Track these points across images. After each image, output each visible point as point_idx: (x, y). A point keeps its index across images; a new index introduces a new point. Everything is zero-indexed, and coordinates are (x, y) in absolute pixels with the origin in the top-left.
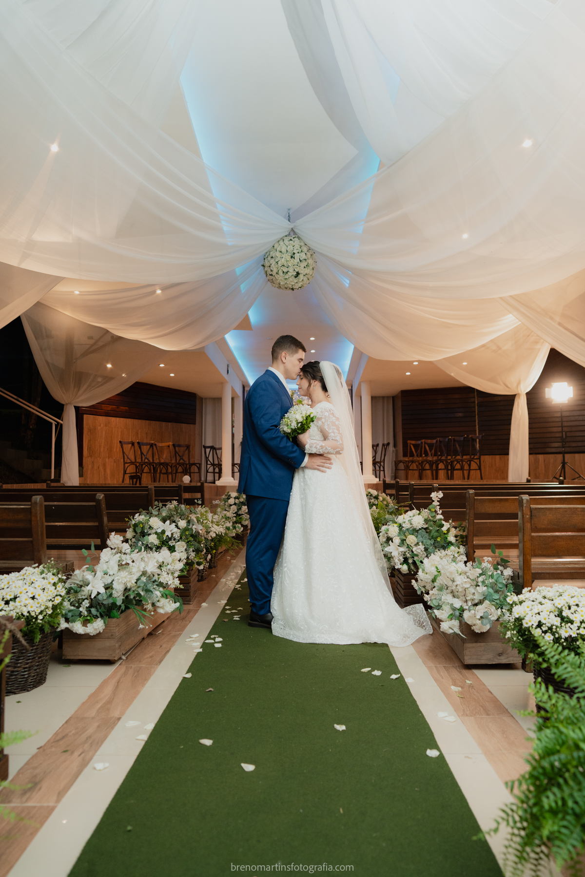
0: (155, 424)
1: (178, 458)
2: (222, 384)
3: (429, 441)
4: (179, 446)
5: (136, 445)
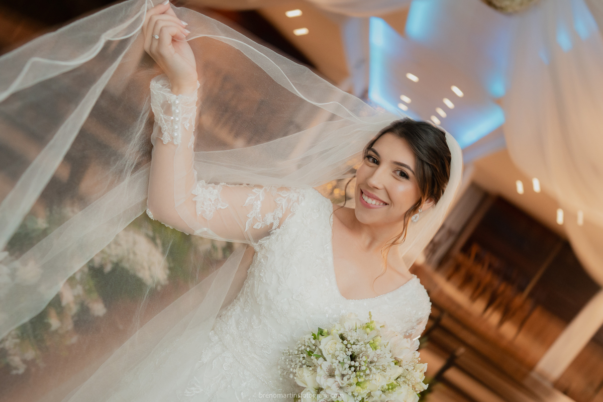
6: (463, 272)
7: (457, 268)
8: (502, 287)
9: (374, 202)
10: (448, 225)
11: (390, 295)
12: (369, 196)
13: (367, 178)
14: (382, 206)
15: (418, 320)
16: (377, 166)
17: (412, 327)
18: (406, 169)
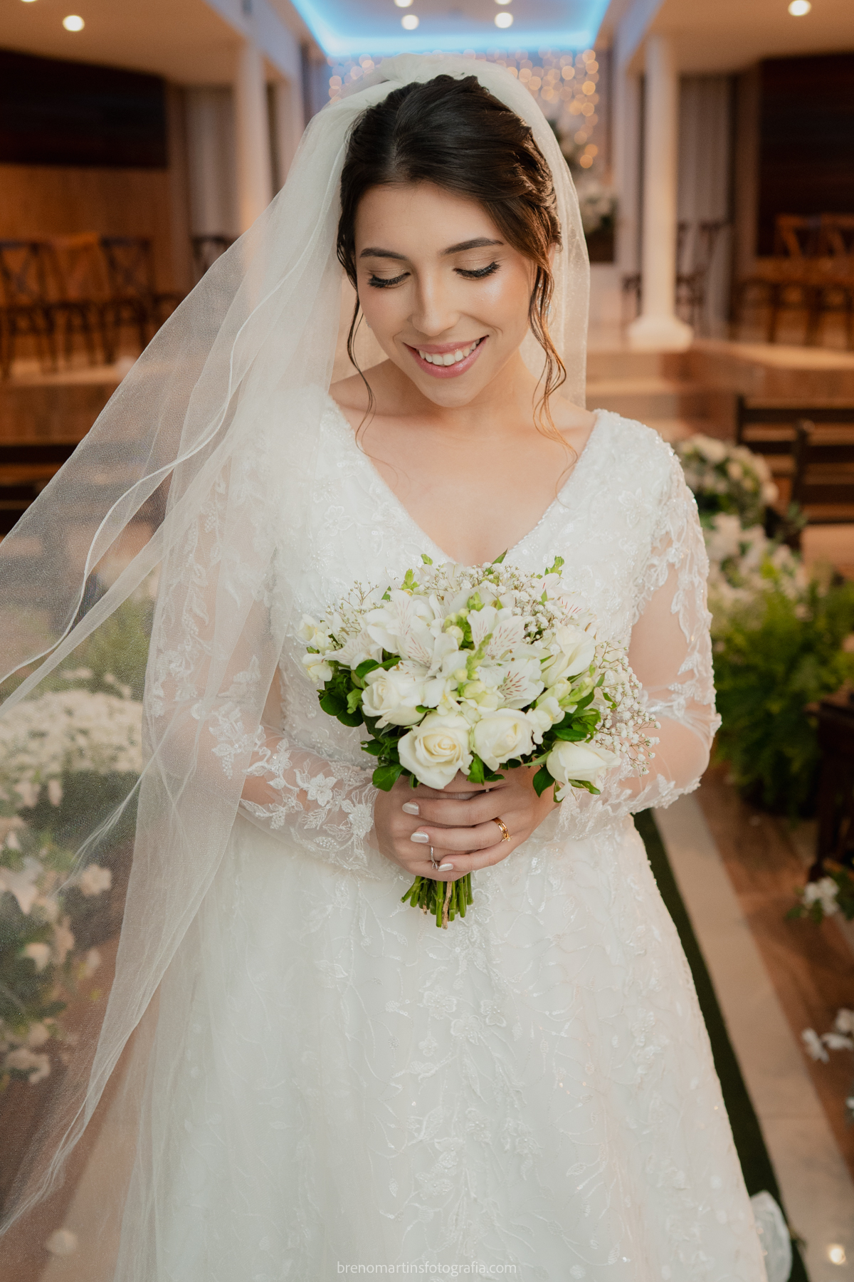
6: (794, 298)
9: (459, 355)
11: (564, 496)
12: (442, 352)
13: (409, 319)
14: (478, 350)
15: (660, 501)
16: (409, 278)
17: (658, 523)
18: (481, 248)
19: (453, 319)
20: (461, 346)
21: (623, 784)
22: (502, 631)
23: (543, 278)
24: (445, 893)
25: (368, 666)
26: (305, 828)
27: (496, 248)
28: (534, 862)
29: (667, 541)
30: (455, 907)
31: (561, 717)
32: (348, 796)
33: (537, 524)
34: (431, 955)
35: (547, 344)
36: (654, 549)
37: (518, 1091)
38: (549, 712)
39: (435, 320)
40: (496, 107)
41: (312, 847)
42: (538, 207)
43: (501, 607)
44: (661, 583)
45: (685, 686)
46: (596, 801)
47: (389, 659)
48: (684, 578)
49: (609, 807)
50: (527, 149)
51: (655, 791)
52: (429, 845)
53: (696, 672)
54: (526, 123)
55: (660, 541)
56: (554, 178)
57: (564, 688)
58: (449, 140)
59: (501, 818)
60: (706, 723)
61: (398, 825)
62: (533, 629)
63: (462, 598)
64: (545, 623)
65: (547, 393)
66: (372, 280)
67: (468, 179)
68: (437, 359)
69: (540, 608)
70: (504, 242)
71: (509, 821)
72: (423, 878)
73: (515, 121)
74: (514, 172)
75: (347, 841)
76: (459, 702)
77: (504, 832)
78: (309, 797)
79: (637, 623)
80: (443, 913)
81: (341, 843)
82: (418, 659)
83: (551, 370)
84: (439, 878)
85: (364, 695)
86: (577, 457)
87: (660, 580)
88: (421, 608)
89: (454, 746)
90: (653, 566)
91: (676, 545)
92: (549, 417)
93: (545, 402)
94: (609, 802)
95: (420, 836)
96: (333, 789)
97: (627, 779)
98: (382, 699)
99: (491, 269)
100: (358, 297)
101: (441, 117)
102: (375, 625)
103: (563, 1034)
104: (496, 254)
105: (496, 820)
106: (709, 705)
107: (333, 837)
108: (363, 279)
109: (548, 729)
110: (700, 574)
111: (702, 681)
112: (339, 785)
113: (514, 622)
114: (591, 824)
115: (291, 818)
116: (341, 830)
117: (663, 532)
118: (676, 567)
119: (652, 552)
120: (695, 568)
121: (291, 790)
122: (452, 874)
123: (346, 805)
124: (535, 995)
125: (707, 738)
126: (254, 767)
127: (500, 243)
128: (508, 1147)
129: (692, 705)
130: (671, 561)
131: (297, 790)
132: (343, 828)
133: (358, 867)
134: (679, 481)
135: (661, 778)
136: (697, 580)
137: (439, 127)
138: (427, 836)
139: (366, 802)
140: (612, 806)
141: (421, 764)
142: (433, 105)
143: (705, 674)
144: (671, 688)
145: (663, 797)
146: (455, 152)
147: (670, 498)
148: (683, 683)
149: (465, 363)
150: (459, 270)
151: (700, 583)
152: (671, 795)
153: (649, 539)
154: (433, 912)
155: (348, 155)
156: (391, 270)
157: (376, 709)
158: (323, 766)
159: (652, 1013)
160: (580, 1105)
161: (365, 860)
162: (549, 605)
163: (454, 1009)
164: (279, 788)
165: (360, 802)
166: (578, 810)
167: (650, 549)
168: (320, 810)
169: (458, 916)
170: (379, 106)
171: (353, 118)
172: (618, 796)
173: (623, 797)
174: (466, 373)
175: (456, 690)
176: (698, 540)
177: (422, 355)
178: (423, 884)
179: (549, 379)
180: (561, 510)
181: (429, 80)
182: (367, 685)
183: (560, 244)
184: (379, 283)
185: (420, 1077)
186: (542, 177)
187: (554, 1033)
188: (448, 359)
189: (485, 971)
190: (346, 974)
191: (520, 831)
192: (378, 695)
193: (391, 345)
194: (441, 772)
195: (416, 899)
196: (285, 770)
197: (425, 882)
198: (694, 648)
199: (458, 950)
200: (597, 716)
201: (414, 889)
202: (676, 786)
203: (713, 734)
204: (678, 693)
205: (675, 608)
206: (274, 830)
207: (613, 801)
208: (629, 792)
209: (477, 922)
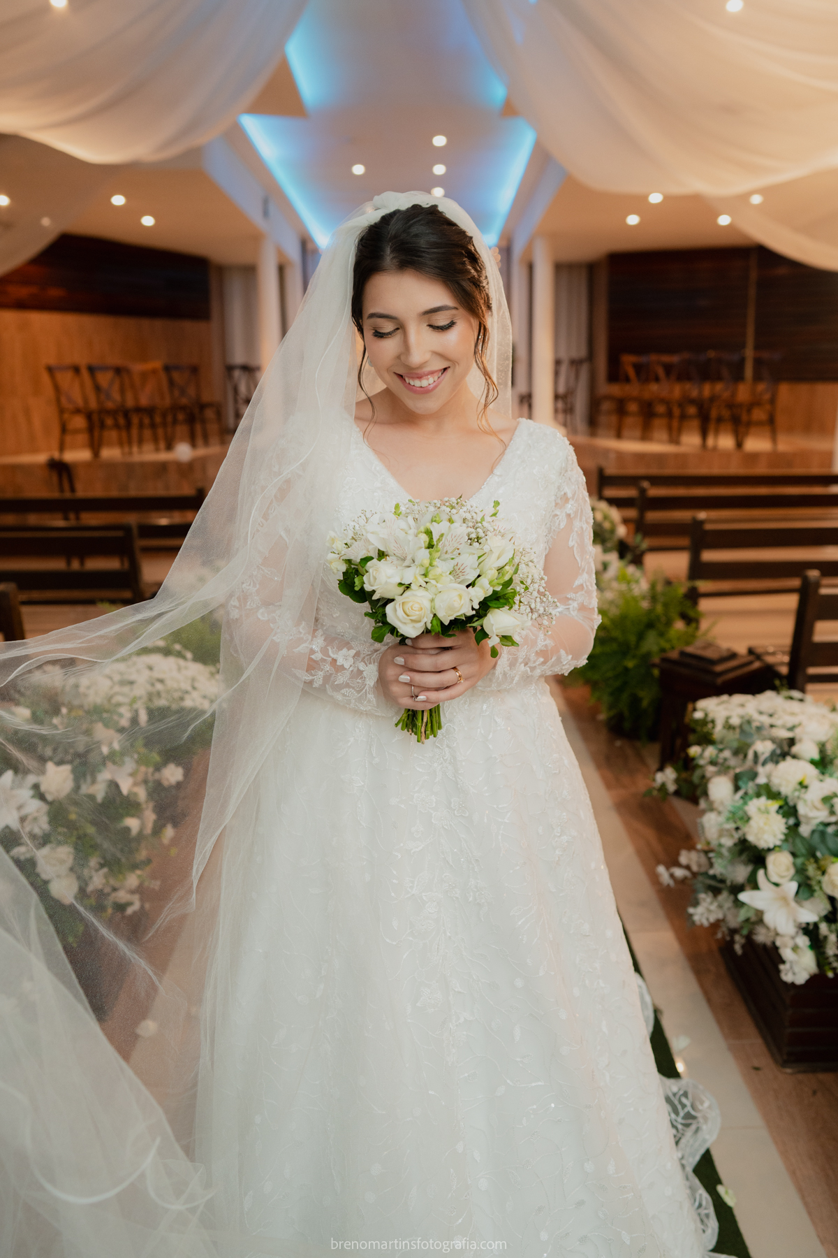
0: (128, 325)
1: (176, 393)
2: (256, 238)
3: (666, 359)
4: (177, 368)
5: (85, 374)
6: (633, 407)
7: (621, 408)
8: (707, 390)
9: (431, 380)
10: (564, 355)
11: (497, 471)
12: (420, 378)
13: (398, 357)
14: (443, 376)
15: (561, 473)
16: (399, 331)
17: (559, 488)
18: (445, 312)
19: (428, 356)
20: (432, 373)
21: (538, 654)
22: (453, 537)
23: (483, 329)
24: (422, 719)
25: (367, 560)
26: (336, 683)
27: (454, 312)
28: (485, 707)
29: (565, 499)
30: (429, 729)
31: (490, 593)
32: (363, 660)
33: (481, 488)
34: (418, 769)
35: (486, 373)
36: (557, 504)
37: (477, 860)
38: (482, 587)
39: (417, 357)
40: (451, 224)
41: (339, 697)
42: (479, 286)
43: (453, 522)
44: (562, 526)
45: (577, 595)
46: (521, 664)
47: (382, 555)
48: (577, 524)
49: (528, 669)
50: (471, 250)
51: (559, 660)
52: (410, 684)
53: (585, 586)
54: (469, 234)
55: (561, 499)
56: (487, 269)
57: (492, 573)
58: (422, 243)
59: (458, 668)
60: (592, 620)
61: (391, 672)
62: (473, 536)
63: (429, 517)
64: (481, 534)
65: (486, 406)
66: (374, 333)
67: (435, 267)
68: (417, 383)
69: (480, 525)
70: (459, 307)
71: (463, 670)
72: (409, 710)
73: (463, 233)
74: (464, 263)
75: (362, 690)
76: (427, 583)
77: (460, 676)
78: (338, 663)
79: (549, 552)
80: (421, 733)
81: (359, 692)
82: (399, 555)
83: (488, 389)
84: (419, 707)
85: (365, 578)
86: (506, 446)
87: (561, 524)
88: (402, 524)
89: (422, 609)
90: (556, 515)
91: (571, 502)
92: (487, 421)
93: (484, 412)
94: (528, 665)
95: (405, 678)
96: (354, 657)
97: (541, 651)
98: (375, 579)
99: (451, 325)
100: (365, 346)
101: (416, 229)
102: (373, 533)
103: (506, 820)
104: (454, 315)
105: (454, 668)
106: (593, 608)
107: (353, 688)
108: (368, 333)
109: (481, 600)
110: (587, 523)
111: (589, 592)
112: (357, 654)
113: (461, 530)
114: (516, 679)
115: (327, 678)
116: (358, 683)
117: (563, 493)
118: (572, 517)
119: (555, 506)
120: (584, 518)
121: (326, 660)
122: (427, 704)
123: (362, 666)
124: (487, 794)
125: (593, 630)
126: (301, 647)
127: (456, 308)
128: (471, 899)
129: (583, 608)
130: (568, 512)
131: (330, 659)
132: (360, 681)
133: (370, 708)
134: (573, 460)
135: (563, 652)
136: (585, 526)
137: (416, 236)
138: (409, 678)
139: (374, 662)
140: (530, 667)
141: (401, 622)
142: (412, 222)
143: (590, 588)
144: (569, 596)
145: (563, 665)
146: (427, 250)
147: (566, 471)
148: (576, 593)
149: (435, 384)
150: (430, 326)
151: (587, 528)
152: (569, 665)
153: (553, 498)
154: (416, 734)
155: (356, 255)
156: (388, 327)
157: (372, 586)
158: (347, 645)
159: (564, 814)
160: (518, 868)
161: (375, 702)
162: (484, 523)
163: (434, 805)
164: (318, 659)
165: (370, 663)
166: (509, 668)
167: (554, 504)
168: (346, 671)
169: (431, 737)
170: (376, 224)
171: (359, 232)
172: (535, 662)
173: (537, 663)
174: (434, 391)
175: (423, 575)
176: (586, 501)
177: (407, 379)
178: (409, 715)
179: (487, 396)
180: (496, 478)
181: (407, 208)
182: (367, 572)
183: (491, 311)
184: (379, 335)
185: (412, 851)
186: (480, 267)
187: (500, 820)
188: (424, 383)
189: (454, 779)
190: (363, 784)
191: (470, 677)
192: (373, 576)
193: (387, 376)
194: (414, 627)
195: (405, 725)
196: (322, 648)
197: (410, 713)
198: (583, 570)
199: (436, 765)
200: (514, 593)
201: (403, 718)
202: (572, 659)
203: (596, 627)
204: (573, 599)
205: (571, 543)
206: (315, 688)
207: (531, 664)
208: (542, 660)
209: (448, 746)
